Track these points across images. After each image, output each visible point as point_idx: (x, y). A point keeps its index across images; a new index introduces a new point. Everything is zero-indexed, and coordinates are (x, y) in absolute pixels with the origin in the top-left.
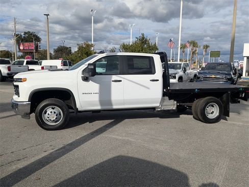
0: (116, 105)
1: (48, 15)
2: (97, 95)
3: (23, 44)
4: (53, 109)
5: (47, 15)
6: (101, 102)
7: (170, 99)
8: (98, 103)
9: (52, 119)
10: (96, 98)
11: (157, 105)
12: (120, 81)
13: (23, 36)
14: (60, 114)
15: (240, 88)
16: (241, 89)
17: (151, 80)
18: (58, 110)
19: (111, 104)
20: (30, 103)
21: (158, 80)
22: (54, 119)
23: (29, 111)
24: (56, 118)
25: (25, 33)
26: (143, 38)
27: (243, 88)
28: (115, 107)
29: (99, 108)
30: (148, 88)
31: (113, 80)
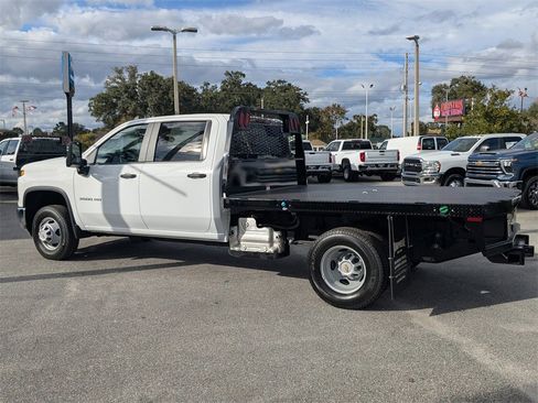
2: (100, 204)
4: (50, 222)
12: (134, 176)
14: (58, 232)
16: (443, 210)
18: (56, 225)
21: (204, 176)
24: (48, 239)
25: (455, 81)
30: (184, 194)
31: (123, 173)
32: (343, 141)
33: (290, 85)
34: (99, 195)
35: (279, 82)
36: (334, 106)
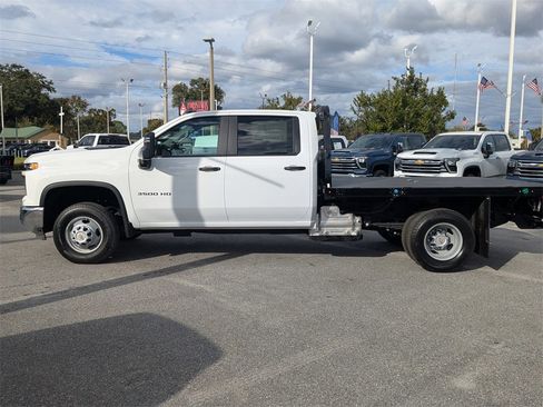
0: (211, 219)
1: (213, 40)
2: (169, 199)
3: (186, 106)
4: (85, 222)
5: (211, 41)
6: (179, 214)
7: (343, 211)
8: (172, 213)
9: (81, 242)
10: (166, 204)
11: (306, 223)
12: (216, 169)
13: (189, 87)
14: (98, 233)
15: (521, 188)
16: (526, 191)
17: (286, 169)
18: (93, 225)
19: (199, 218)
20: (42, 209)
21: (303, 168)
22: (84, 241)
23: (42, 226)
24: (88, 240)
25: (193, 82)
26: (411, 78)
27: (530, 189)
28: (209, 224)
29: (175, 224)
30: (280, 186)
31: (201, 166)
32: (98, 135)
33: (27, 71)
34: (169, 189)
35: (14, 66)
36: (74, 97)
